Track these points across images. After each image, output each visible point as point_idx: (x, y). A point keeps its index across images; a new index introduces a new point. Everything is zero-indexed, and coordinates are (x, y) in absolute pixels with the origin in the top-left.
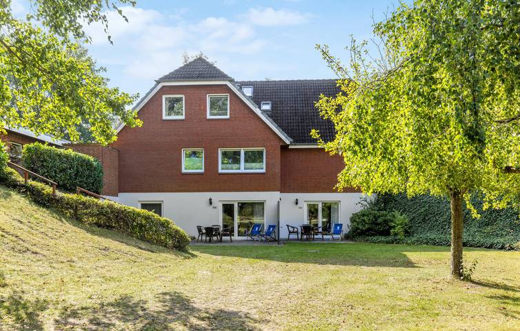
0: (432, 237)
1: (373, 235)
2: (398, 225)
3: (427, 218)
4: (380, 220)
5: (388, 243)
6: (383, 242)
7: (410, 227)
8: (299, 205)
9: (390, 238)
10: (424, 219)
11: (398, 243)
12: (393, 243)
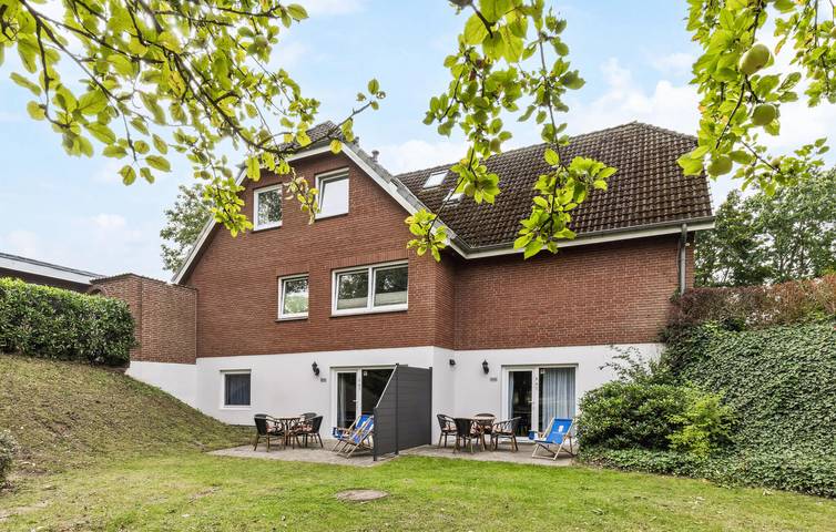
0: (800, 465)
1: (623, 446)
2: (691, 421)
3: (792, 403)
4: (645, 407)
5: (656, 470)
6: (642, 468)
7: (735, 429)
8: (492, 374)
9: (664, 459)
10: (782, 406)
11: (686, 474)
12: (670, 471)
